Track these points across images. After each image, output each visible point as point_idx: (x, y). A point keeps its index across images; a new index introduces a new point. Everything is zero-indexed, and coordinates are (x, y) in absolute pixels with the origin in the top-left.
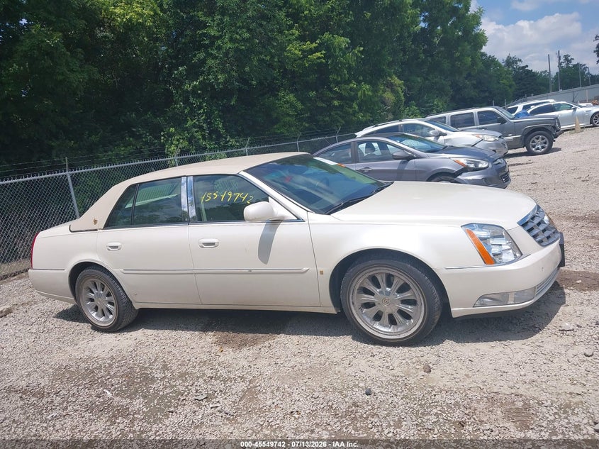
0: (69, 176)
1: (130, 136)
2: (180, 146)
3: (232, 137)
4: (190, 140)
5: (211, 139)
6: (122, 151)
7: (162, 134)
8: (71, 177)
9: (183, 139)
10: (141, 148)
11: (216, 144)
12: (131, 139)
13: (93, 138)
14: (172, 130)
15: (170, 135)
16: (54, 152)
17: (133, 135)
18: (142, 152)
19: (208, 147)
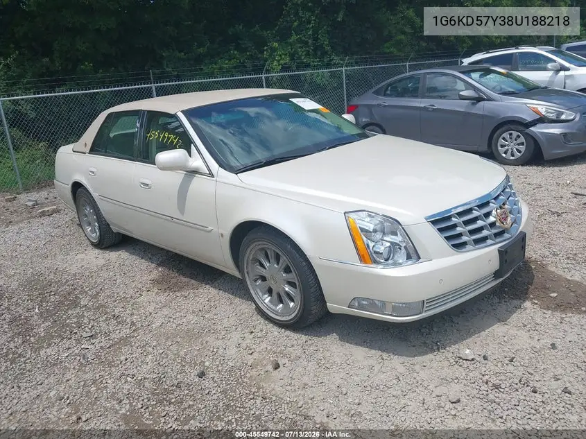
0: (154, 89)
1: (235, 49)
2: (282, 62)
3: (337, 55)
4: (292, 56)
5: (315, 56)
6: (226, 64)
7: (265, 48)
8: (156, 89)
9: (286, 55)
10: (244, 62)
11: (320, 61)
12: (236, 52)
13: (201, 50)
14: (276, 45)
15: (273, 50)
16: (165, 62)
17: (238, 47)
18: (245, 67)
19: (312, 64)
